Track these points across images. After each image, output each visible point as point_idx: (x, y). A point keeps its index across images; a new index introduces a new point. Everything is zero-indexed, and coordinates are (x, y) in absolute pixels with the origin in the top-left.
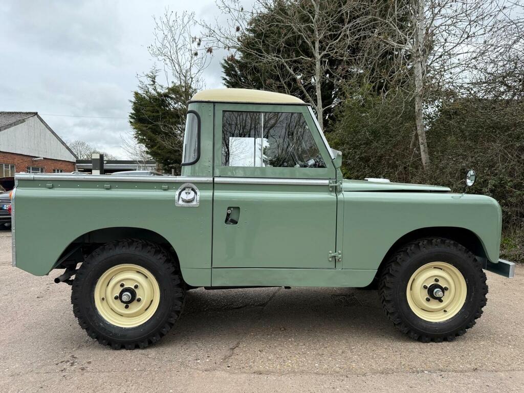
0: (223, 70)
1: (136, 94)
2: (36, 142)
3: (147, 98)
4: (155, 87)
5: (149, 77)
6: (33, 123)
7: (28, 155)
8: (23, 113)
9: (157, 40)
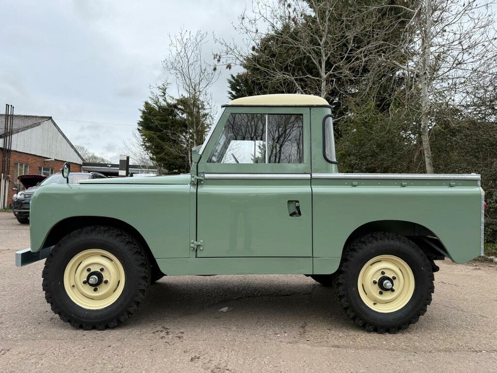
0: (229, 85)
1: (147, 103)
2: (48, 145)
3: (157, 108)
4: (165, 98)
5: (160, 89)
6: (47, 127)
7: (41, 155)
8: (38, 117)
9: (171, 55)
